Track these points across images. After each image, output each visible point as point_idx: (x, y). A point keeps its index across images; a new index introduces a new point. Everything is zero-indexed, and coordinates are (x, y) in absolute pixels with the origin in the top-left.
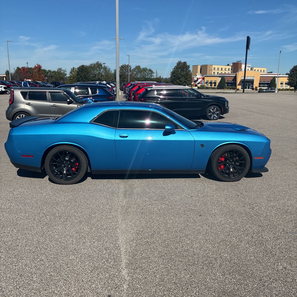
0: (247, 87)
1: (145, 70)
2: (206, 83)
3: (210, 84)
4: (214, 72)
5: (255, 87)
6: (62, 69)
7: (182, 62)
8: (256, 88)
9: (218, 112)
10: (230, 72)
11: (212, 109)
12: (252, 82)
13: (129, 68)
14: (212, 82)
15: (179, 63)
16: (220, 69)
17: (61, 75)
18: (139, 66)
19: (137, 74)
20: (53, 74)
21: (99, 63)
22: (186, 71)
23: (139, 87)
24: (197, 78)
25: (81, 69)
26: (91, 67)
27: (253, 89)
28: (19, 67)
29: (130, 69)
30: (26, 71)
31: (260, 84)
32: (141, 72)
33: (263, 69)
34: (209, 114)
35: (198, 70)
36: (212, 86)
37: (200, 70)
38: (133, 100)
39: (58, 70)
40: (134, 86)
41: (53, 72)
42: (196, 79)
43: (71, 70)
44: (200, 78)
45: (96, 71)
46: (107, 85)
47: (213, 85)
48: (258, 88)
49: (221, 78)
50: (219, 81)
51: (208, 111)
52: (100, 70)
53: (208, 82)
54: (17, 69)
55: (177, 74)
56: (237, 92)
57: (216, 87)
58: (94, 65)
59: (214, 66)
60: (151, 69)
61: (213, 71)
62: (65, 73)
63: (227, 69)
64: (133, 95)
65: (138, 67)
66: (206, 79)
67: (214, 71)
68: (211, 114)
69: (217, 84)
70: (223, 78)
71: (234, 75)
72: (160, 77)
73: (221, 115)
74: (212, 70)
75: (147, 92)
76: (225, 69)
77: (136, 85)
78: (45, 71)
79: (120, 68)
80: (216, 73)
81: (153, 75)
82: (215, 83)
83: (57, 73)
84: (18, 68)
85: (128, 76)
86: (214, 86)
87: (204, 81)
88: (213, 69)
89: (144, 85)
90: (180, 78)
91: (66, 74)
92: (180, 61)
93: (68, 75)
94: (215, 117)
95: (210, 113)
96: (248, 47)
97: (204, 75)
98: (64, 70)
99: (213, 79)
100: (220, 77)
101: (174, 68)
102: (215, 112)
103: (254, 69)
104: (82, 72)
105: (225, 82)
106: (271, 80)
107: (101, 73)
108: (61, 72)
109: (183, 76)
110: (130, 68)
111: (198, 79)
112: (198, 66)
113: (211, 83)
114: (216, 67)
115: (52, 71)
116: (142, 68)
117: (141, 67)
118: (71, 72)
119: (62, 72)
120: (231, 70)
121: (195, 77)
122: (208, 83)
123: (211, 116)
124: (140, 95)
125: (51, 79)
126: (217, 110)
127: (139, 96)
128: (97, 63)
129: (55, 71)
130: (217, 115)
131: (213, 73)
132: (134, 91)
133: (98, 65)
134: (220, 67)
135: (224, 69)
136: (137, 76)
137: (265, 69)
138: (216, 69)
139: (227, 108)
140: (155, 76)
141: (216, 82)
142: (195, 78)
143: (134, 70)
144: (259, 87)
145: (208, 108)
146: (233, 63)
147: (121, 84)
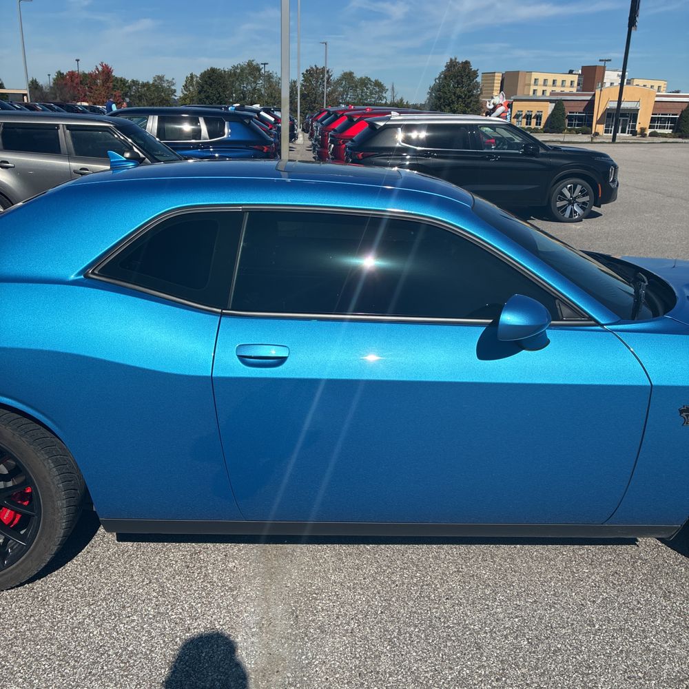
0: (620, 127)
1: (364, 82)
2: (517, 117)
3: (525, 120)
4: (534, 91)
5: (641, 129)
6: (166, 78)
7: (458, 62)
8: (643, 130)
9: (586, 199)
10: (574, 90)
11: (570, 190)
12: (633, 115)
13: (326, 76)
14: (531, 115)
15: (452, 65)
16: (550, 82)
17: (163, 94)
18: (351, 74)
19: (346, 91)
20: (143, 90)
21: (254, 63)
22: (469, 85)
23: (350, 118)
24: (493, 104)
25: (209, 77)
26: (235, 73)
27: (634, 133)
28: (62, 72)
29: (328, 79)
30: (76, 81)
31: (653, 120)
32: (355, 88)
33: (656, 84)
34: (559, 204)
35: (495, 85)
36: (530, 125)
37: (500, 85)
38: (331, 157)
39: (155, 81)
40: (336, 116)
41: (144, 85)
42: (492, 107)
43: (186, 82)
44: (502, 105)
45: (247, 84)
46: (262, 113)
47: (534, 121)
48: (648, 131)
49: (554, 104)
50: (550, 112)
51: (555, 194)
52: (255, 82)
53: (520, 115)
54: (58, 76)
55: (445, 93)
56: (595, 141)
57: (542, 127)
58: (242, 69)
59: (535, 75)
60: (380, 81)
61: (533, 88)
62: (173, 88)
63: (568, 83)
64: (332, 142)
65: (348, 76)
66: (517, 107)
67: (535, 88)
68: (565, 202)
69: (543, 121)
70: (559, 105)
71: (589, 98)
72: (402, 100)
73: (594, 209)
74: (529, 85)
75: (374, 131)
76: (562, 84)
77: (342, 115)
78: (123, 81)
79: (304, 77)
80: (539, 93)
81: (384, 95)
82: (538, 117)
83: (153, 89)
84: (60, 74)
85: (323, 97)
86: (536, 125)
87: (511, 111)
88: (533, 82)
89: (365, 114)
90: (453, 102)
91: (175, 91)
92: (453, 58)
93: (179, 94)
94: (576, 212)
95: (561, 200)
96: (632, 22)
97: (512, 98)
98: (170, 80)
99: (534, 108)
100: (551, 101)
101: (439, 78)
102: (575, 198)
103: (636, 82)
104: (211, 85)
105: (564, 114)
106: (682, 112)
107: (259, 90)
108: (162, 86)
109: (459, 97)
110: (329, 77)
111: (495, 107)
112: (496, 74)
113: (528, 117)
114: (541, 77)
115: (141, 82)
116: (359, 77)
117: (354, 75)
118: (186, 87)
119: (165, 85)
120: (578, 84)
121: (489, 101)
122: (520, 118)
123: (564, 209)
124: (352, 141)
125: (138, 101)
126: (584, 194)
127: (349, 144)
128: (250, 64)
129: (148, 82)
130: (583, 206)
131: (531, 93)
132: (335, 131)
133: (253, 70)
134: (550, 77)
135: (559, 83)
136: (347, 97)
137: (662, 84)
138: (541, 82)
139: (613, 186)
140: (388, 97)
141: (540, 113)
142: (488, 103)
143: (339, 82)
144: (651, 127)
145: (554, 185)
146: (584, 68)
147: (305, 116)
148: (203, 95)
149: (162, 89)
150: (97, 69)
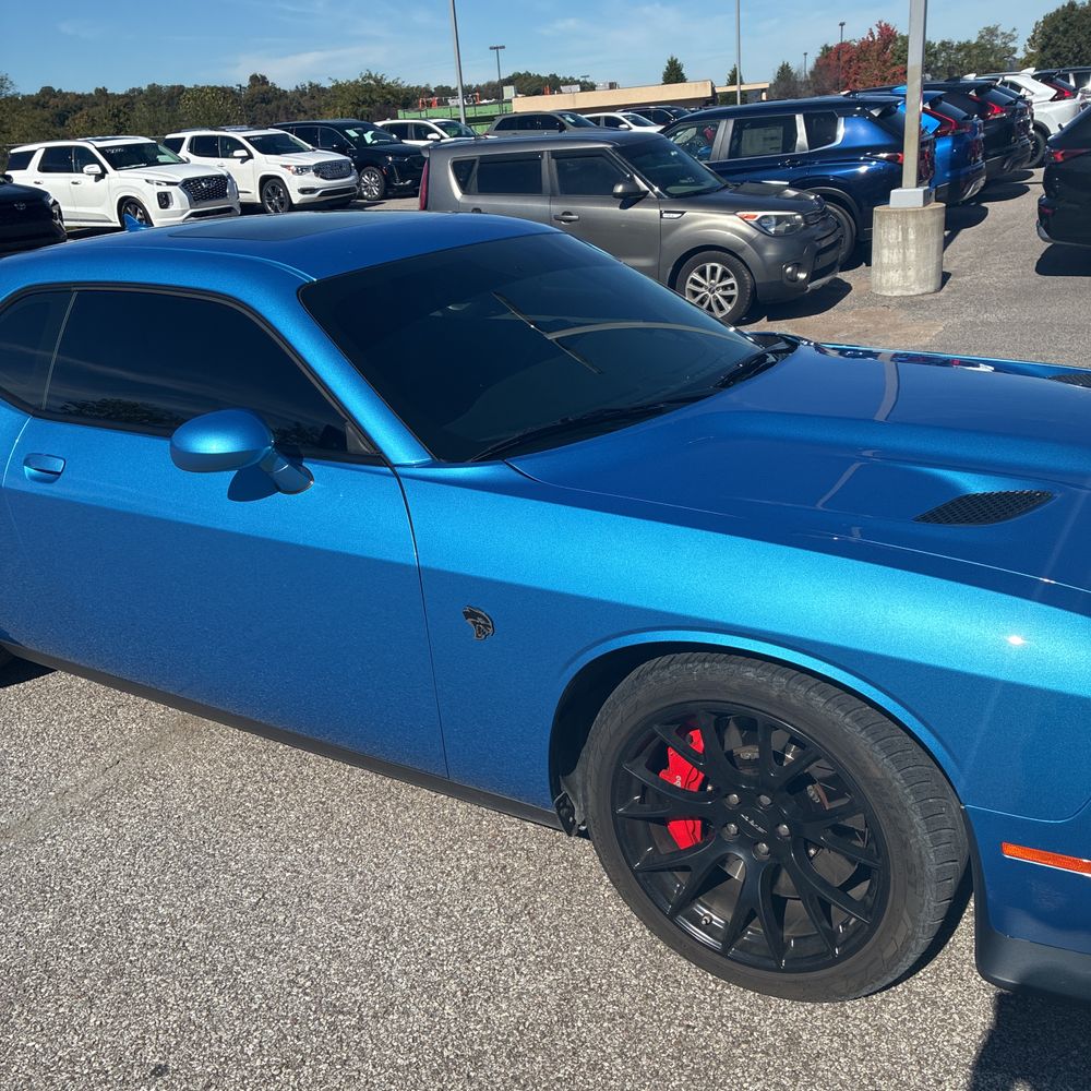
6: (1001, 30)
17: (992, 58)
20: (958, 57)
39: (982, 37)
41: (961, 47)
43: (1035, 31)
62: (1011, 45)
83: (975, 52)
91: (1015, 50)
98: (1008, 32)
108: (992, 44)
115: (956, 43)
118: (1032, 41)
119: (998, 42)
129: (968, 42)
148: (1048, 53)
149: (993, 50)
150: (872, 34)
